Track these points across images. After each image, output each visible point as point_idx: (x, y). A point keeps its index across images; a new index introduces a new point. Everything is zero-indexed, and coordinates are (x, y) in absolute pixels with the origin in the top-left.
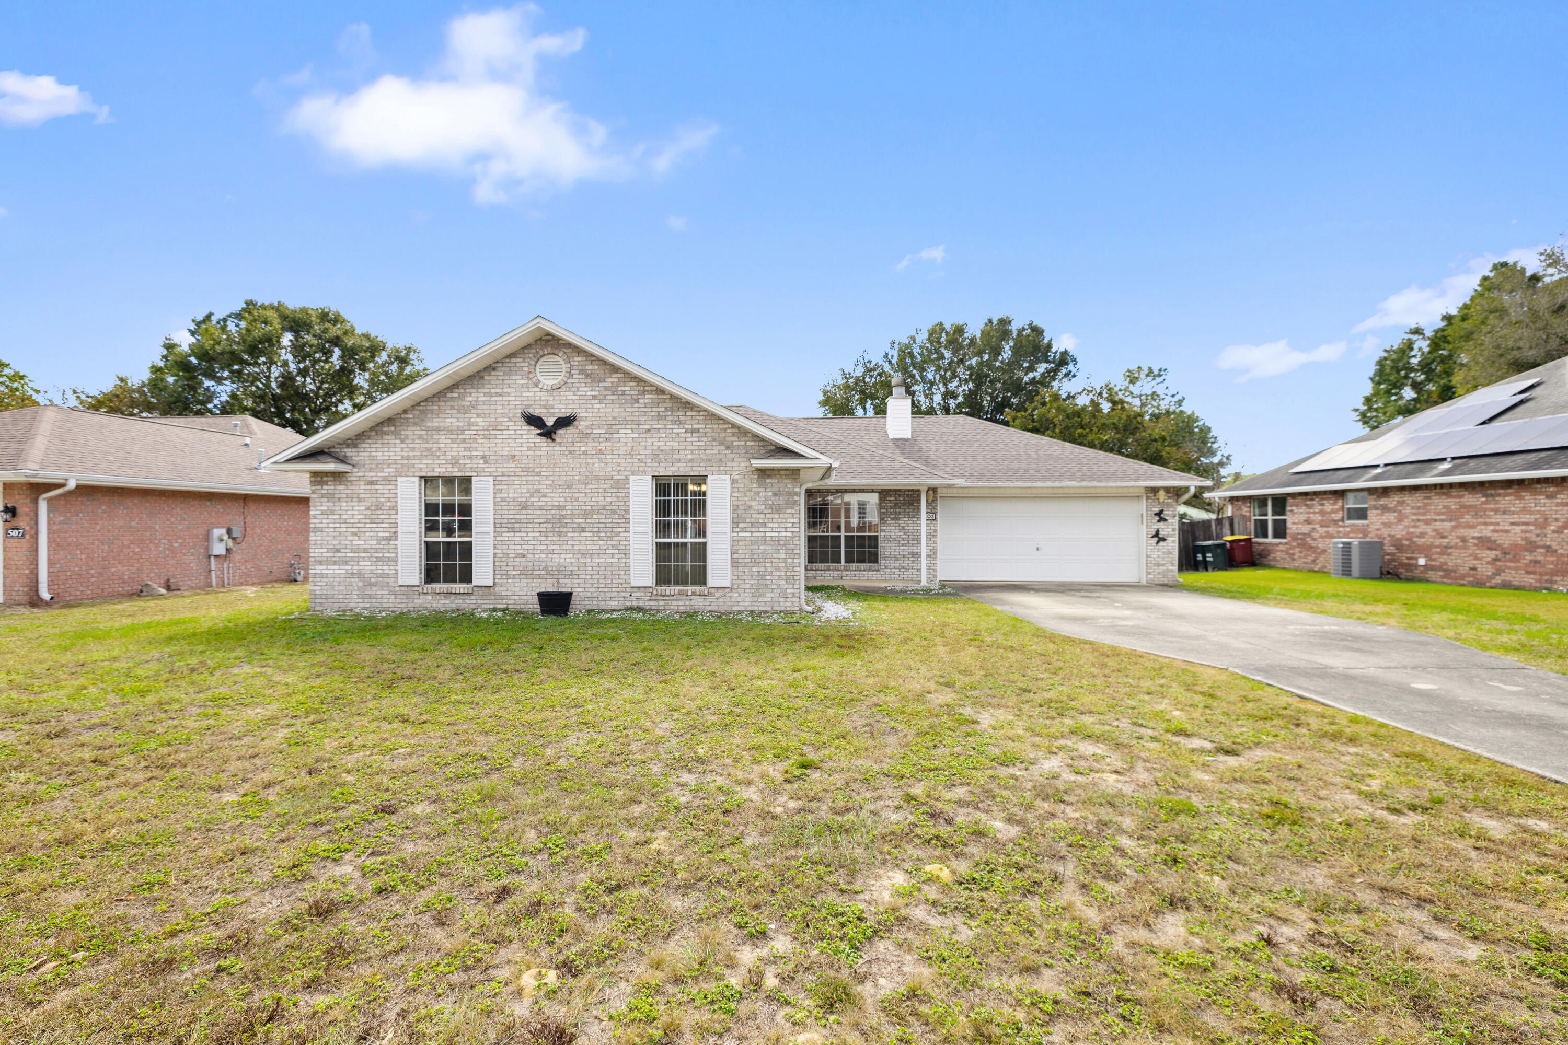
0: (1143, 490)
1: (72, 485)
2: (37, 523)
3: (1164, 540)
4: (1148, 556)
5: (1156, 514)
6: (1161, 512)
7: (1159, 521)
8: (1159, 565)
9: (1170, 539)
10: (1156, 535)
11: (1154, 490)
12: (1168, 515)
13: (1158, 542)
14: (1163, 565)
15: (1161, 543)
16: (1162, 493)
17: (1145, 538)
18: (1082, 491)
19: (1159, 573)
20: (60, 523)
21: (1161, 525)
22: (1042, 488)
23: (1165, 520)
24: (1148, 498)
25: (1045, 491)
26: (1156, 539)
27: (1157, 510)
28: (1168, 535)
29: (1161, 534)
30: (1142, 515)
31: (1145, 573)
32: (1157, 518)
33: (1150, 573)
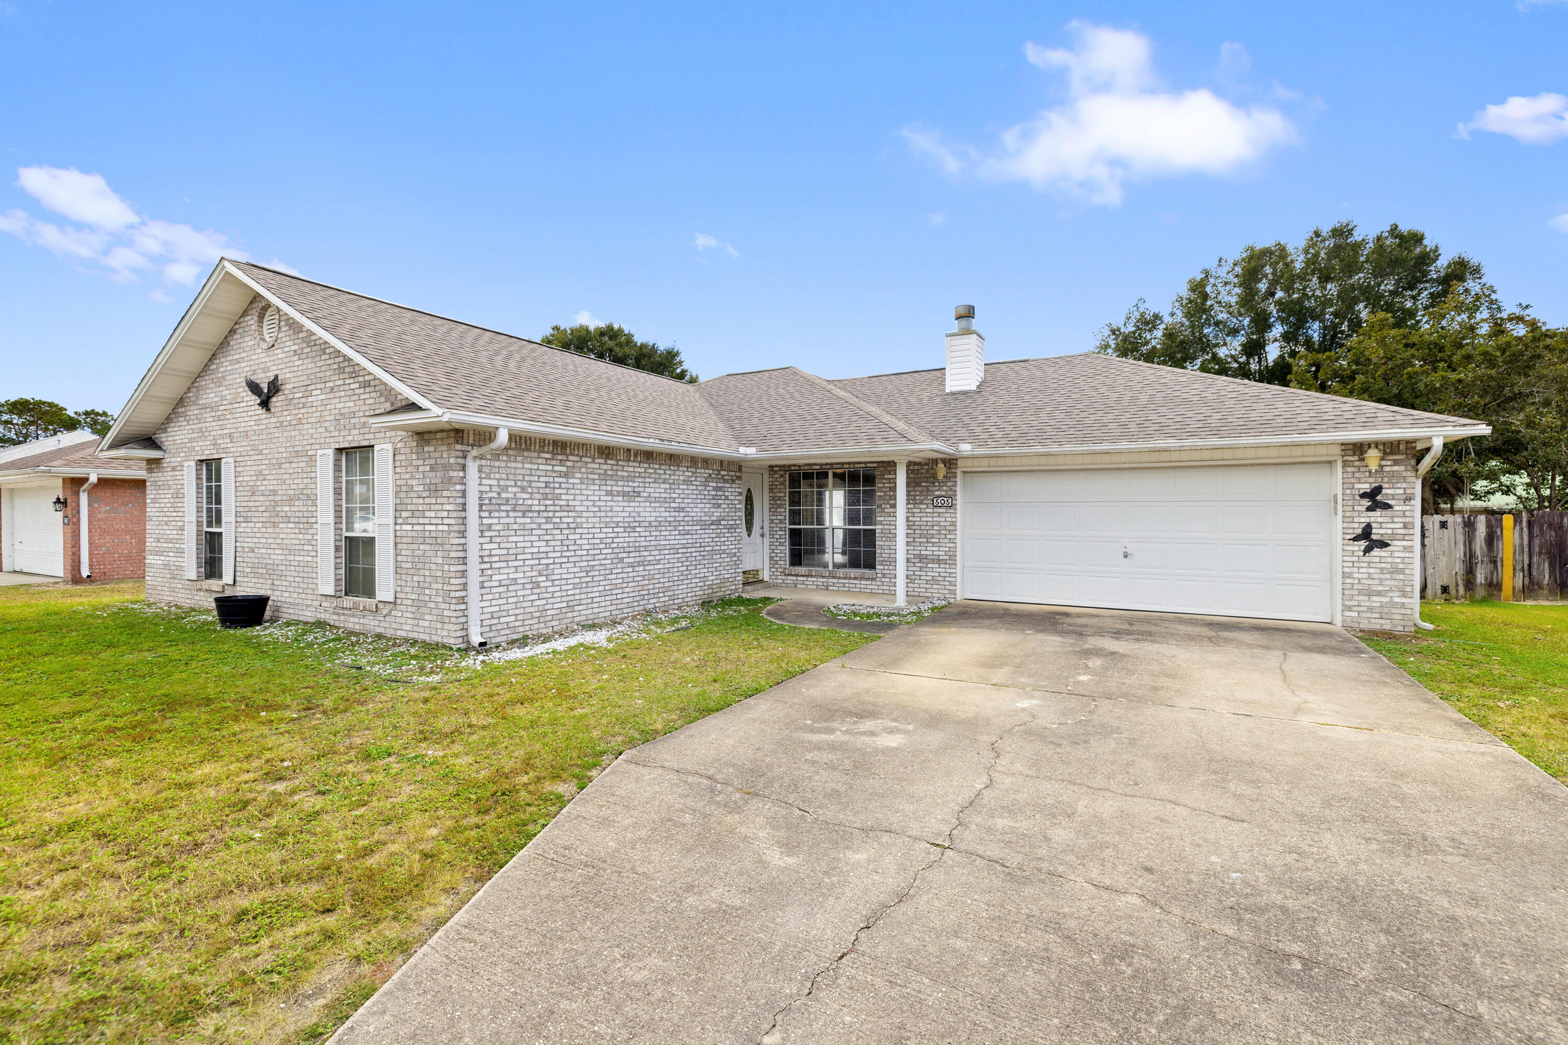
0: (1337, 450)
1: (93, 478)
2: (78, 512)
3: (1383, 545)
4: (1345, 575)
5: (1363, 496)
6: (1378, 490)
7: (1369, 509)
8: (1370, 594)
9: (1397, 545)
10: (1366, 533)
11: (1359, 449)
12: (1393, 497)
13: (1367, 550)
14: (1379, 593)
15: (1376, 552)
16: (1373, 455)
17: (1340, 542)
18: (1207, 455)
19: (1370, 609)
20: (106, 512)
21: (1377, 517)
22: (1130, 452)
23: (1388, 507)
24: (1345, 464)
25: (1135, 458)
26: (1363, 544)
27: (1366, 487)
28: (1394, 537)
29: (1376, 534)
30: (1335, 496)
31: (1339, 607)
32: (1366, 503)
33: (1350, 609)
